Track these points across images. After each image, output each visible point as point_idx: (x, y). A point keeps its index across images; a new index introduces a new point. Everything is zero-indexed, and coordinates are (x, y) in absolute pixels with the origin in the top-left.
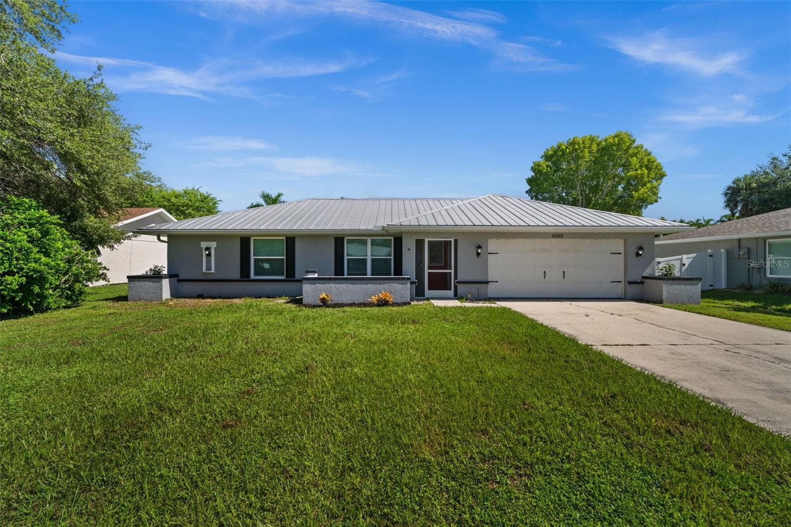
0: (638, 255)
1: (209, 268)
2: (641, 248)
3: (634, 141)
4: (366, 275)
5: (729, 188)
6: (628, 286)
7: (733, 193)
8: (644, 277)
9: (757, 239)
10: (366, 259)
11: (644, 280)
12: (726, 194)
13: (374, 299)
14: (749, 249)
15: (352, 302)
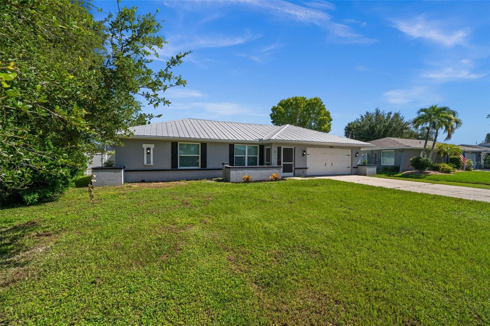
0: (356, 156)
1: (149, 161)
2: (357, 153)
3: (322, 103)
4: (245, 165)
5: (347, 127)
6: (353, 169)
7: (348, 129)
8: (357, 165)
9: (378, 150)
10: (245, 157)
11: (358, 166)
12: (345, 130)
13: (271, 177)
14: (376, 154)
15: (255, 180)
